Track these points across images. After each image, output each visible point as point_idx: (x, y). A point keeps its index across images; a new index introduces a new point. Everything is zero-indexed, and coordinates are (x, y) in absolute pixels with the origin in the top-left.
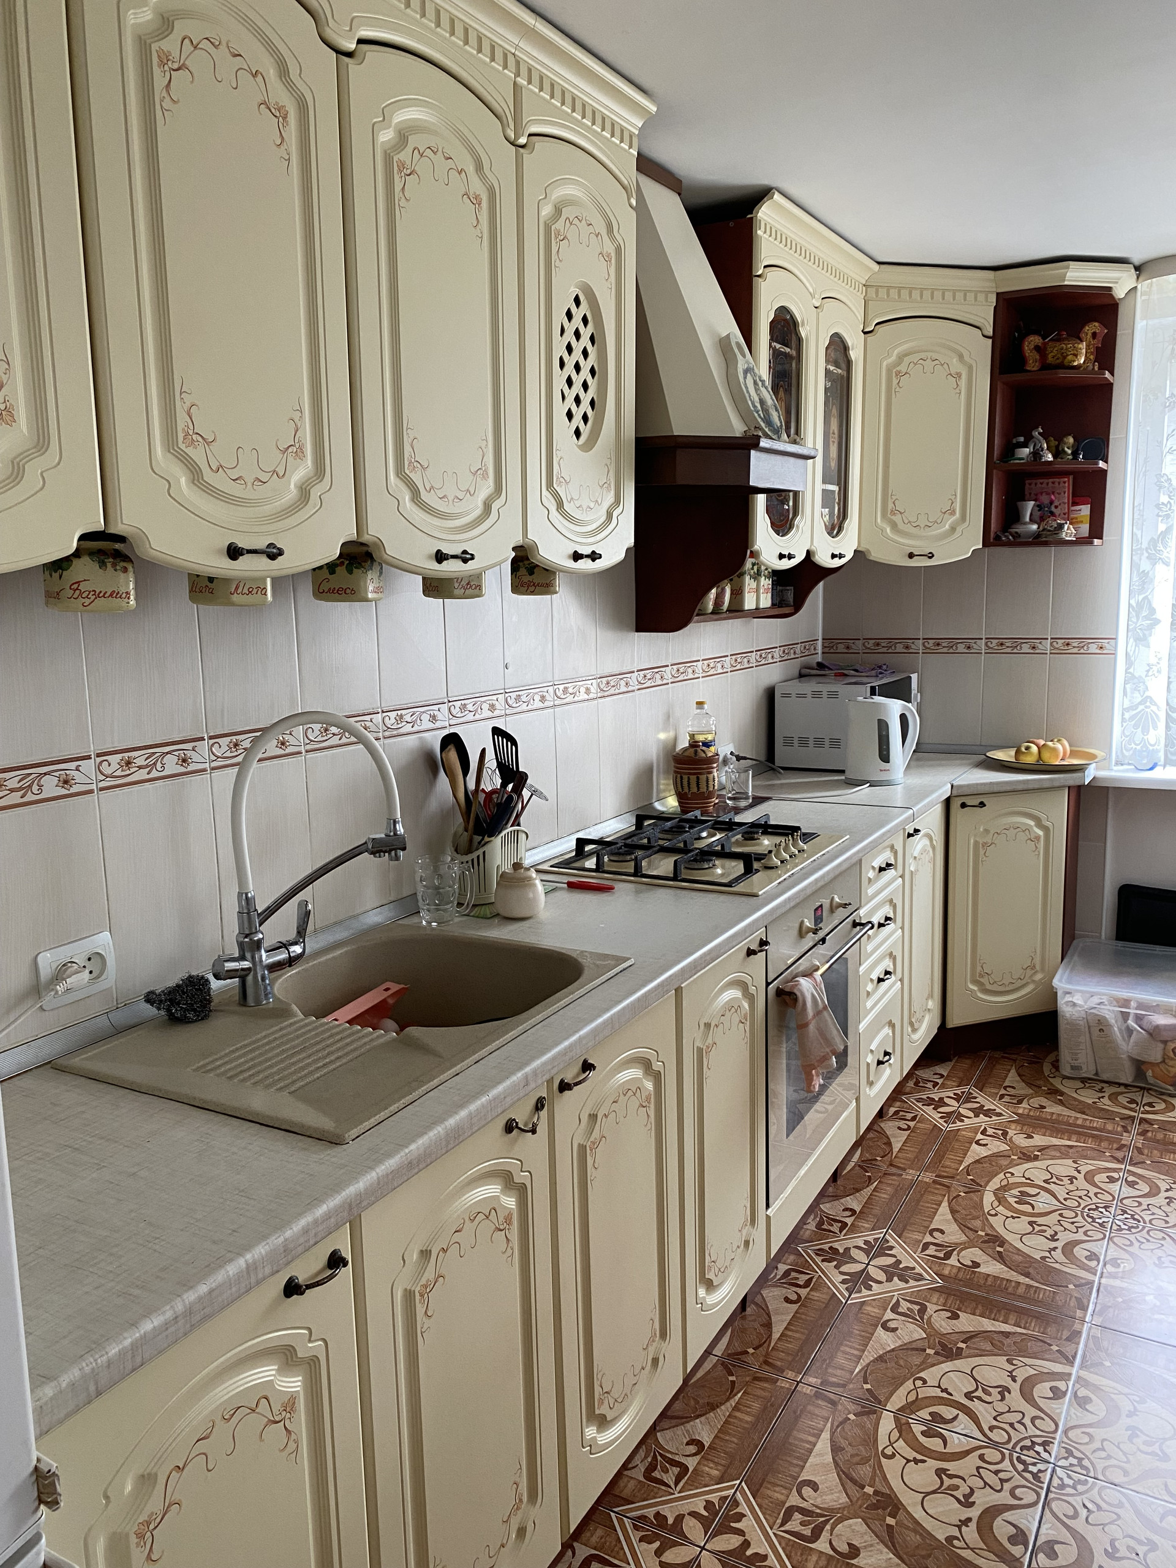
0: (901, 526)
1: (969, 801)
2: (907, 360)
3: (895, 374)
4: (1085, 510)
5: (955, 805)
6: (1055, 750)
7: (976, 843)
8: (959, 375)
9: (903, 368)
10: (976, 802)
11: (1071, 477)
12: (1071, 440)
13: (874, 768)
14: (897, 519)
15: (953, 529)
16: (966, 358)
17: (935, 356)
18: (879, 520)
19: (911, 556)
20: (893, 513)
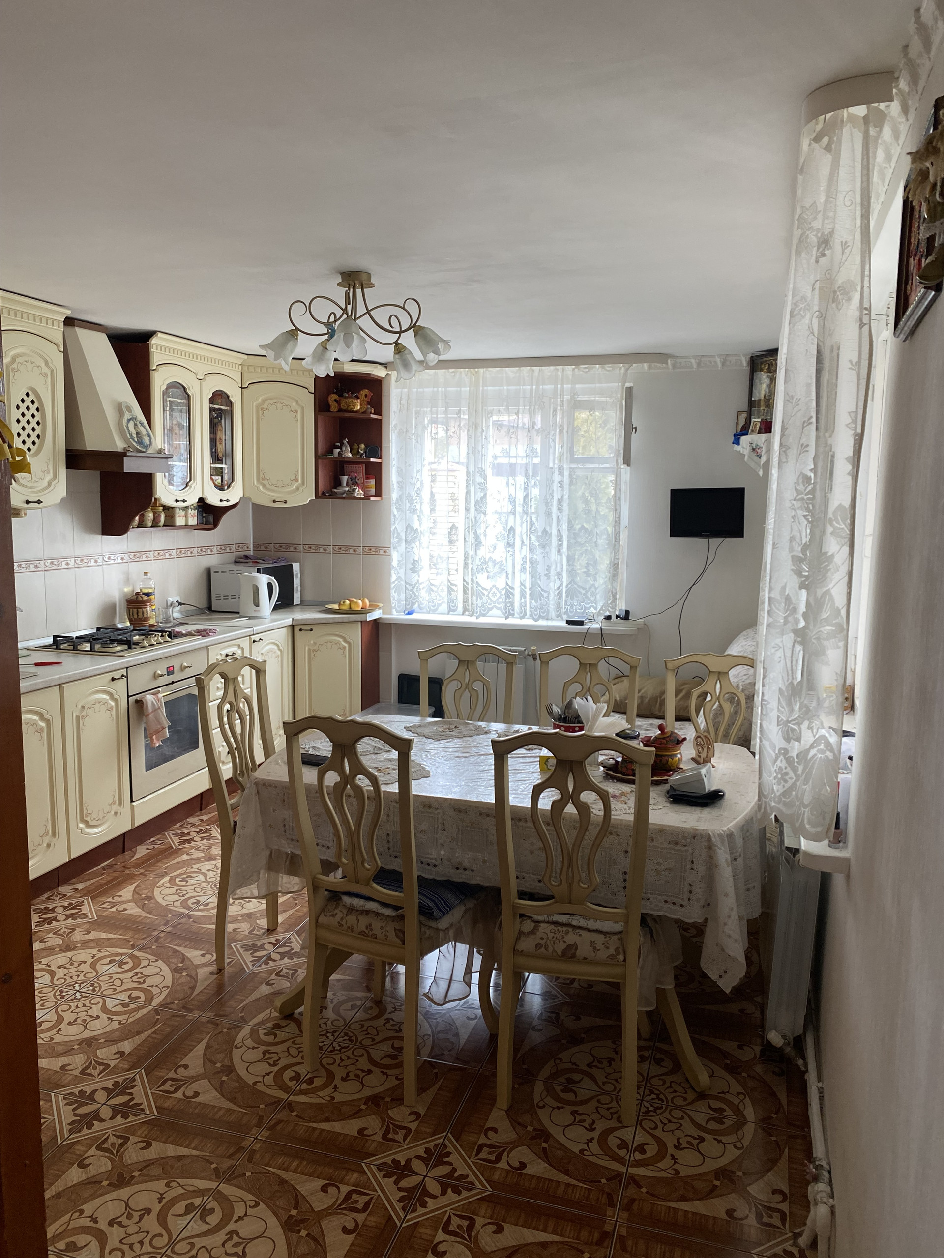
0: (268, 486)
1: (304, 628)
2: (267, 403)
3: (261, 409)
4: (372, 482)
5: (297, 629)
6: (356, 603)
7: (309, 650)
8: (296, 411)
9: (265, 406)
10: (309, 628)
11: (364, 465)
12: (363, 446)
13: (251, 610)
14: (266, 482)
15: (298, 489)
16: (300, 403)
17: (283, 401)
18: (255, 482)
19: (274, 501)
20: (263, 479)
